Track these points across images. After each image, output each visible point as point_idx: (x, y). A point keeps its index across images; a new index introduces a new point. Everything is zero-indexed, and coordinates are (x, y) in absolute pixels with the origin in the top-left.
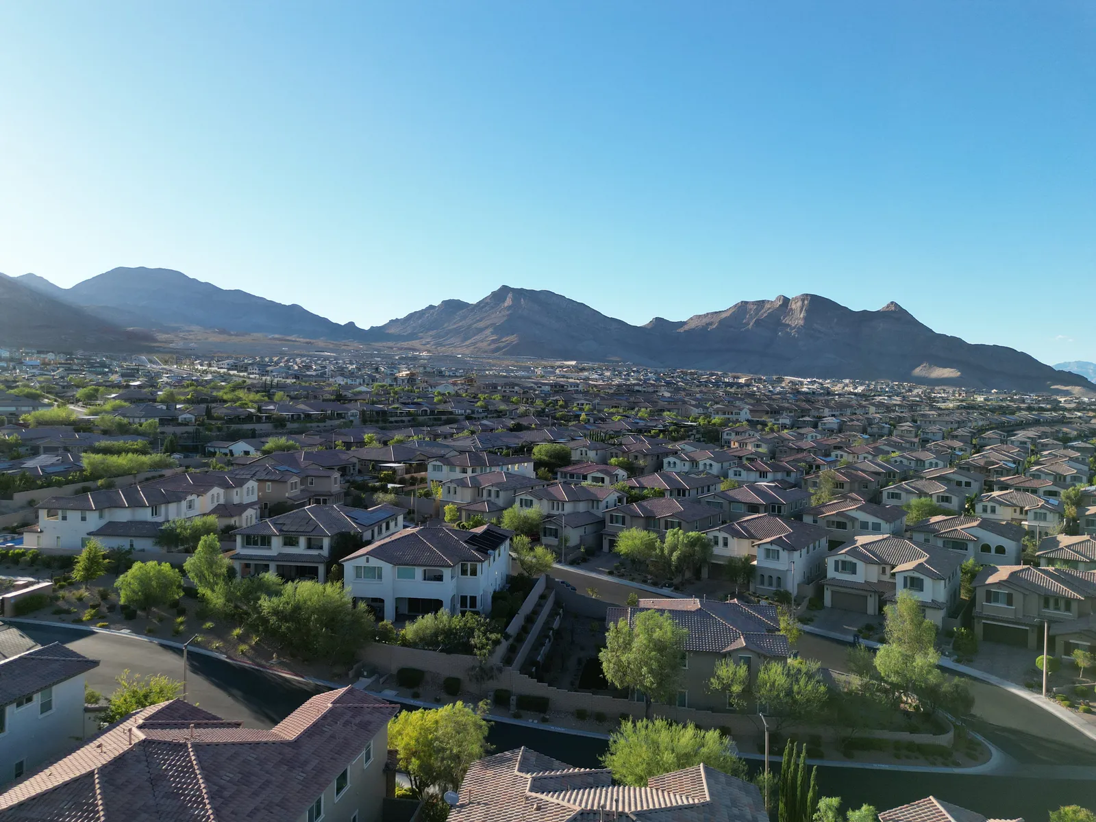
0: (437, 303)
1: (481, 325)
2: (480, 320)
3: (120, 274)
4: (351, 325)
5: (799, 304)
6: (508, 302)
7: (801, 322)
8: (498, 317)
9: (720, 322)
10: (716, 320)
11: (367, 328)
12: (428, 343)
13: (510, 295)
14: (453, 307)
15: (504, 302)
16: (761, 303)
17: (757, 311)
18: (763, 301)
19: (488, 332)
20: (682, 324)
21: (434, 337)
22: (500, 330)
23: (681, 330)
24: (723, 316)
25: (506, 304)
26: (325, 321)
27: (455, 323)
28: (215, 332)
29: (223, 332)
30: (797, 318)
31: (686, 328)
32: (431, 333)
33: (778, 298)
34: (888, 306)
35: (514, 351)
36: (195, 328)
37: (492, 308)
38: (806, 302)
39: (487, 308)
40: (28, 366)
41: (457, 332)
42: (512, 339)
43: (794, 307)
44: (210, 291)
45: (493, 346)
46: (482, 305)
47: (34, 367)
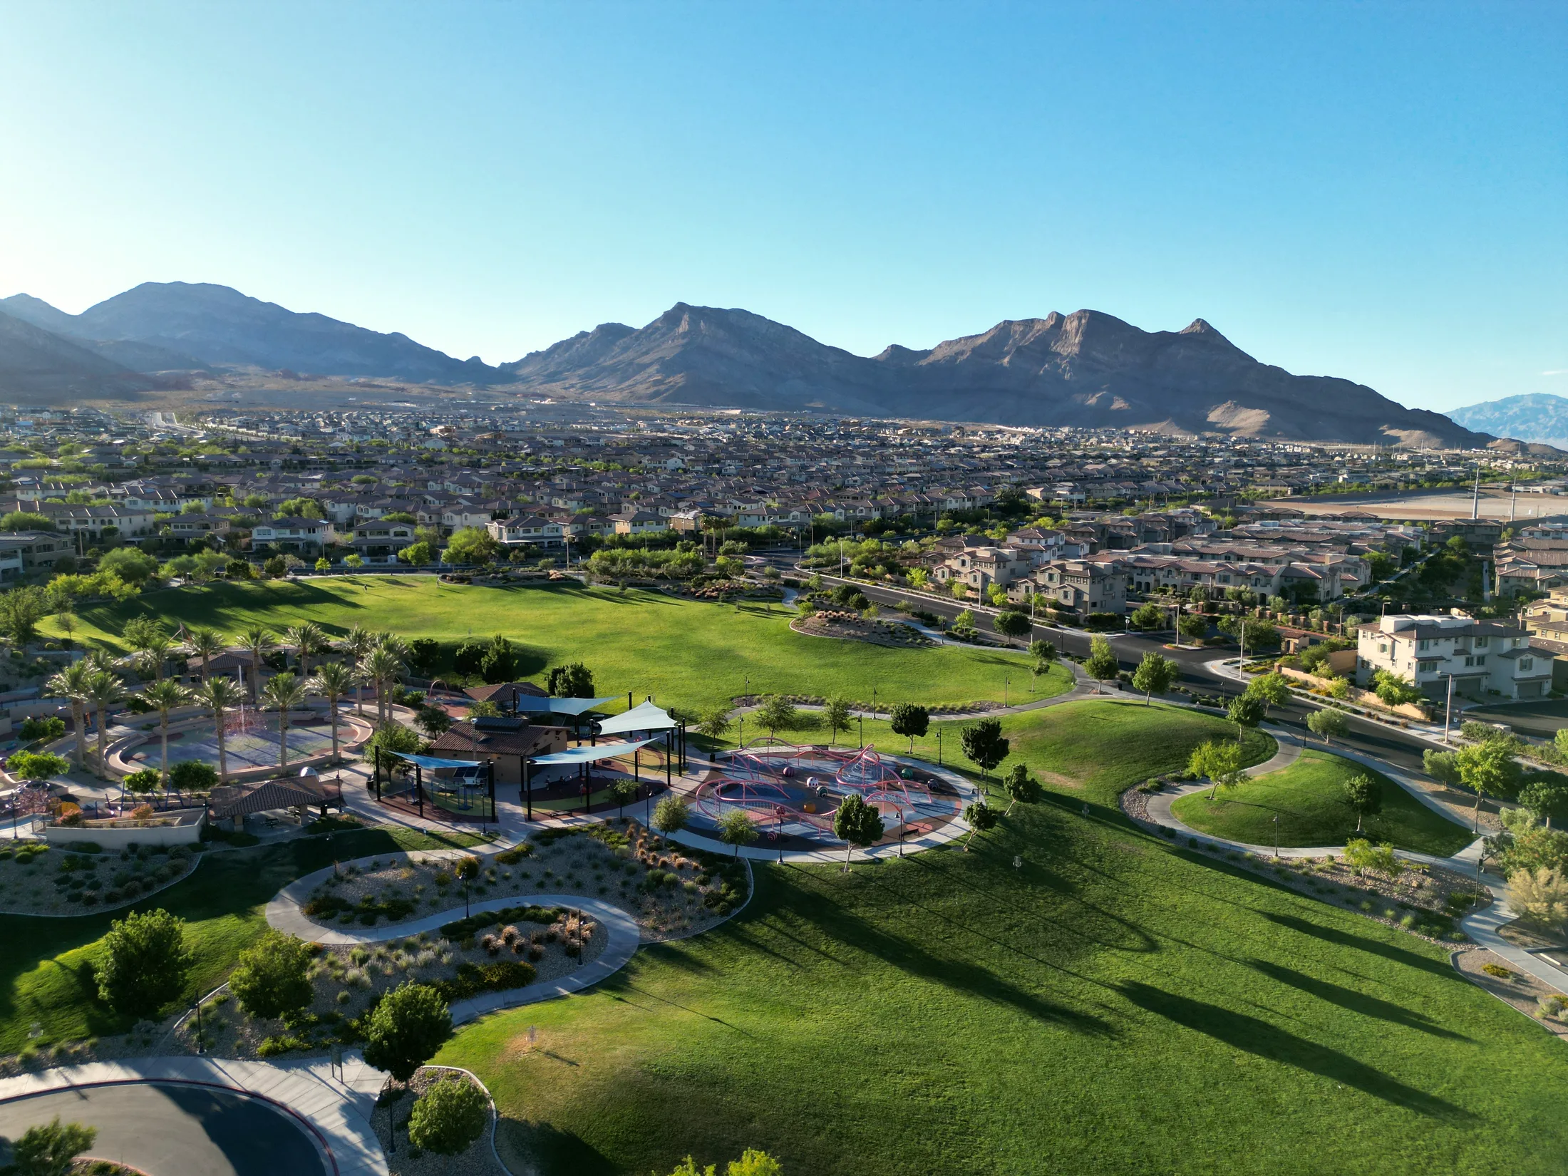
0: (590, 328)
1: (646, 359)
2: (647, 353)
3: (147, 291)
4: (475, 362)
5: (1075, 323)
6: (684, 327)
7: (1076, 349)
8: (669, 349)
9: (974, 350)
10: (968, 348)
11: (496, 365)
12: (572, 386)
13: (686, 317)
14: (612, 333)
15: (678, 326)
16: (1030, 323)
17: (1024, 334)
18: (1032, 321)
19: (653, 369)
20: (926, 353)
21: (581, 377)
22: (668, 367)
23: (923, 363)
24: (980, 341)
25: (681, 330)
26: (439, 356)
27: (614, 357)
28: (277, 376)
29: (288, 375)
30: (1071, 346)
31: (931, 359)
32: (581, 372)
33: (1051, 316)
34: (1193, 325)
35: (678, 396)
36: (252, 369)
37: (664, 335)
38: (1083, 321)
39: (657, 335)
40: (20, 427)
41: (613, 370)
42: (678, 379)
43: (1068, 328)
44: (275, 314)
45: (652, 390)
46: (651, 329)
47: (27, 427)
